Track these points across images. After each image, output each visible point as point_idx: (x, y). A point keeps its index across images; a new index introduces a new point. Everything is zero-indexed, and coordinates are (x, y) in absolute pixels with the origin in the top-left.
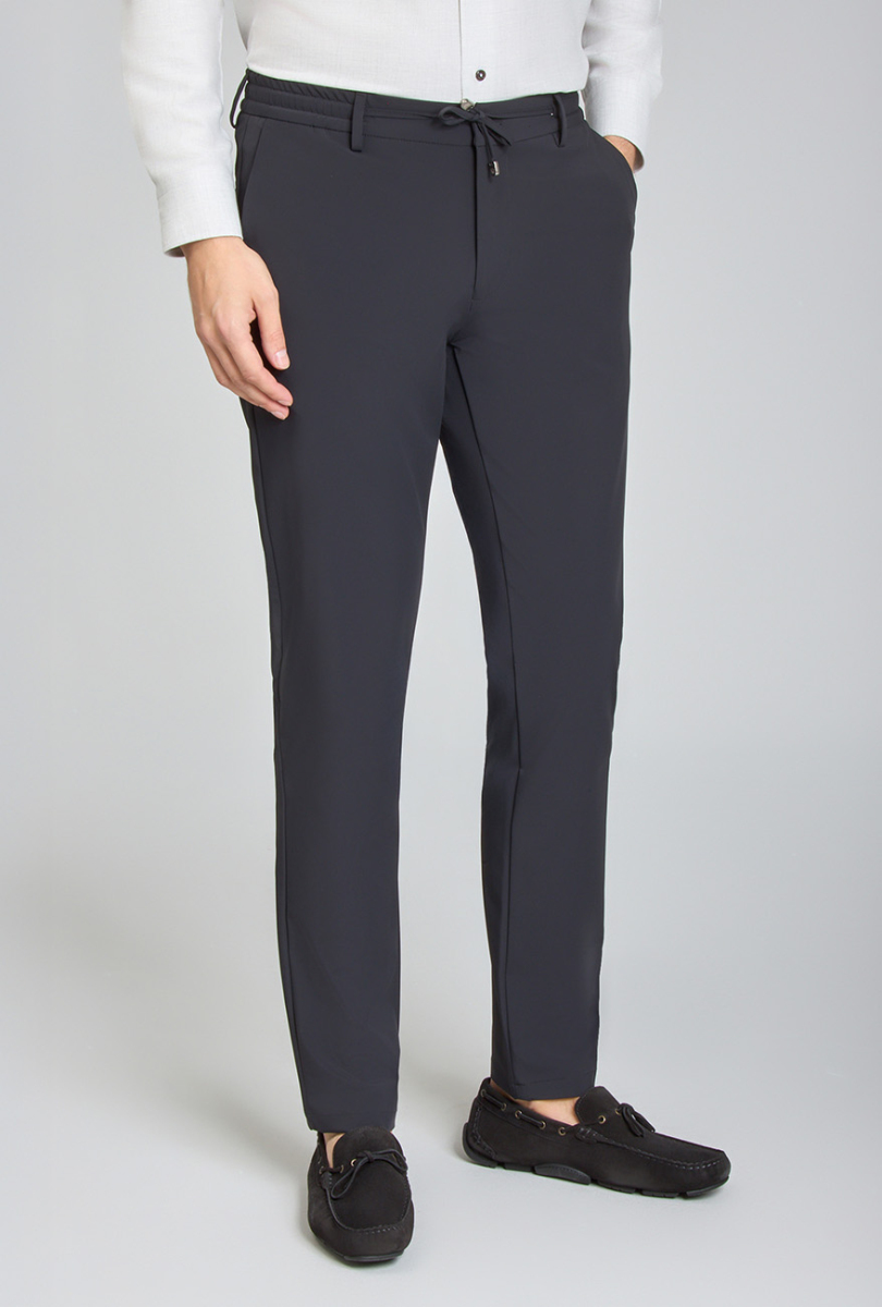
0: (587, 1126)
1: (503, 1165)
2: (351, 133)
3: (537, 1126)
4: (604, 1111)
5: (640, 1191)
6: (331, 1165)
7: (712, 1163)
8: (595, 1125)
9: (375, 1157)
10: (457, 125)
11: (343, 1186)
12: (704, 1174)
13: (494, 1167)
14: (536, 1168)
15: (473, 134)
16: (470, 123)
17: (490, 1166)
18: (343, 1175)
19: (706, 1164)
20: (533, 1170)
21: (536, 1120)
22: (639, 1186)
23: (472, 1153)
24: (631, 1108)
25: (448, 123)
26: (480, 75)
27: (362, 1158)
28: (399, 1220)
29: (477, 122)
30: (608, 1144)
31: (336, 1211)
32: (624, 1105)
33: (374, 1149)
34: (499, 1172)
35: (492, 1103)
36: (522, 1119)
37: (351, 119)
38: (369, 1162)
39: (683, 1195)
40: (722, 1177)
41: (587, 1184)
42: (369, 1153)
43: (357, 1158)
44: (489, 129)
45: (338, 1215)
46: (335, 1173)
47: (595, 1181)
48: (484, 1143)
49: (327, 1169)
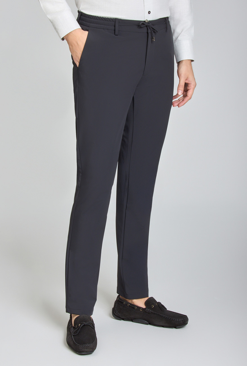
0: (148, 308)
1: (123, 319)
2: (115, 30)
3: (134, 308)
4: (153, 304)
5: (163, 326)
6: (73, 325)
7: (183, 318)
8: (150, 308)
9: (86, 324)
10: (144, 27)
11: (76, 332)
12: (182, 322)
13: (121, 320)
14: (133, 320)
15: (147, 29)
16: (147, 26)
17: (120, 320)
18: (76, 328)
19: (182, 319)
20: (132, 321)
21: (133, 306)
22: (162, 325)
23: (115, 316)
24: (161, 303)
25: (142, 27)
26: (149, 12)
27: (82, 324)
28: (93, 342)
29: (148, 26)
30: (154, 313)
31: (74, 339)
32: (159, 302)
33: (86, 322)
34: (122, 321)
35: (121, 302)
36: (129, 306)
37: (115, 26)
38: (84, 325)
39: (175, 327)
40: (186, 323)
41: (148, 325)
42: (84, 323)
43: (81, 324)
44: (152, 28)
45: (75, 340)
46: (74, 328)
47: (150, 324)
48: (118, 313)
49: (72, 326)
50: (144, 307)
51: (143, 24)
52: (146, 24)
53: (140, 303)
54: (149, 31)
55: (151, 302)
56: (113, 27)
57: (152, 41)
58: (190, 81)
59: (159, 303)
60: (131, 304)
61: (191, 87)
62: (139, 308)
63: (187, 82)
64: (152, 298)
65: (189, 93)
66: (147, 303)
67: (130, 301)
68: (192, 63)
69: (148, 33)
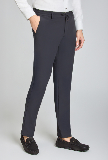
50: (69, 141)
51: (64, 14)
52: (65, 14)
53: (68, 140)
54: (66, 17)
55: (73, 139)
56: (51, 15)
57: (67, 21)
58: (82, 39)
59: (76, 140)
60: (63, 140)
61: (82, 42)
62: (67, 142)
63: (80, 39)
64: (73, 137)
65: (82, 44)
66: (71, 140)
67: (63, 139)
68: (83, 31)
69: (65, 18)
